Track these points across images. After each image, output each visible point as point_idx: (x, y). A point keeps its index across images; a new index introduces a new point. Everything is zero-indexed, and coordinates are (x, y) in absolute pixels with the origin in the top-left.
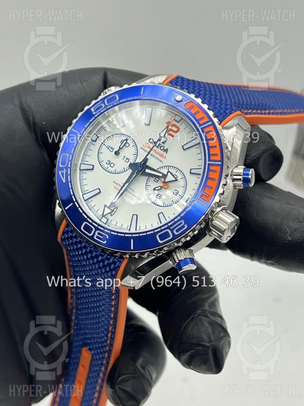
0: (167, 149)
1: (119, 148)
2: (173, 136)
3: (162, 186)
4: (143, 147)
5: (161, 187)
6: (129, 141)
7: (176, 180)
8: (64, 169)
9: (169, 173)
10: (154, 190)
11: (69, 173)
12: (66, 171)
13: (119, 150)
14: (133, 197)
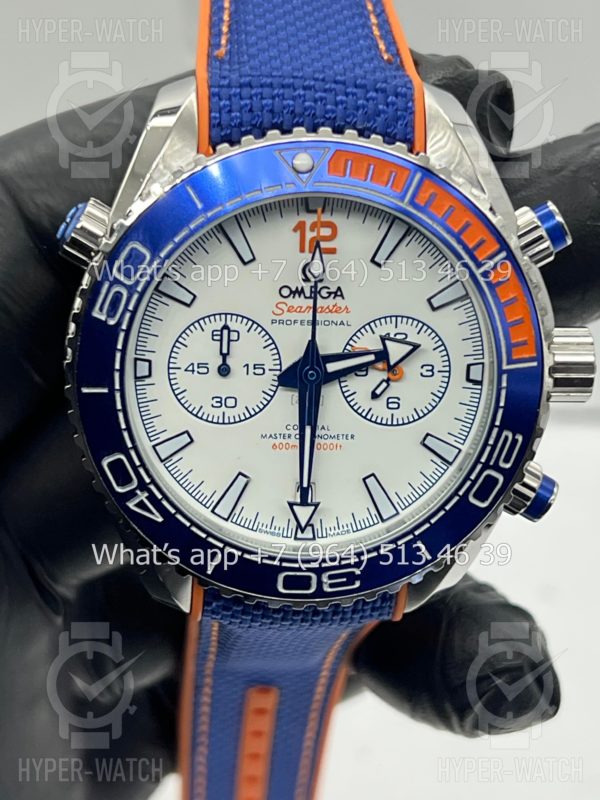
0: (339, 289)
1: (221, 357)
2: (332, 251)
3: (386, 378)
4: (278, 318)
5: (388, 381)
6: (232, 325)
7: (416, 347)
8: (138, 492)
9: (387, 342)
10: (375, 396)
11: (160, 496)
12: (146, 494)
13: (224, 360)
14: (335, 441)
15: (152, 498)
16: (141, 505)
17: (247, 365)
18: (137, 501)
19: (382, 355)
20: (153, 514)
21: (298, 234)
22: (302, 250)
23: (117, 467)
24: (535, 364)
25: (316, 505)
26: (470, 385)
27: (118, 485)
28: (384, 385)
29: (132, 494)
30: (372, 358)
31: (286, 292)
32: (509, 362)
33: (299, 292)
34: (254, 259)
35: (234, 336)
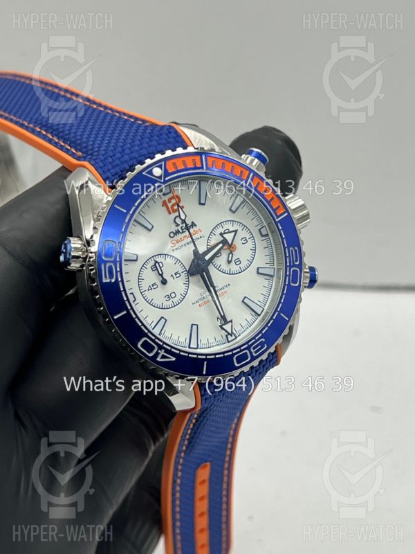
0: (193, 223)
1: (160, 277)
2: (182, 207)
4: (174, 248)
5: (231, 252)
6: (158, 260)
7: (236, 231)
8: (159, 351)
9: (224, 235)
10: (229, 262)
11: (169, 348)
12: (163, 350)
13: (162, 277)
14: (222, 291)
15: (167, 351)
16: (163, 357)
17: (172, 275)
18: (160, 356)
19: (224, 242)
20: (169, 358)
21: (165, 208)
22: (170, 213)
23: (145, 345)
24: (286, 214)
25: (231, 321)
26: (264, 238)
27: (149, 353)
28: (231, 255)
29: (157, 354)
30: (221, 245)
31: (172, 235)
32: (278, 217)
33: (177, 232)
34: (153, 227)
35: (161, 265)
